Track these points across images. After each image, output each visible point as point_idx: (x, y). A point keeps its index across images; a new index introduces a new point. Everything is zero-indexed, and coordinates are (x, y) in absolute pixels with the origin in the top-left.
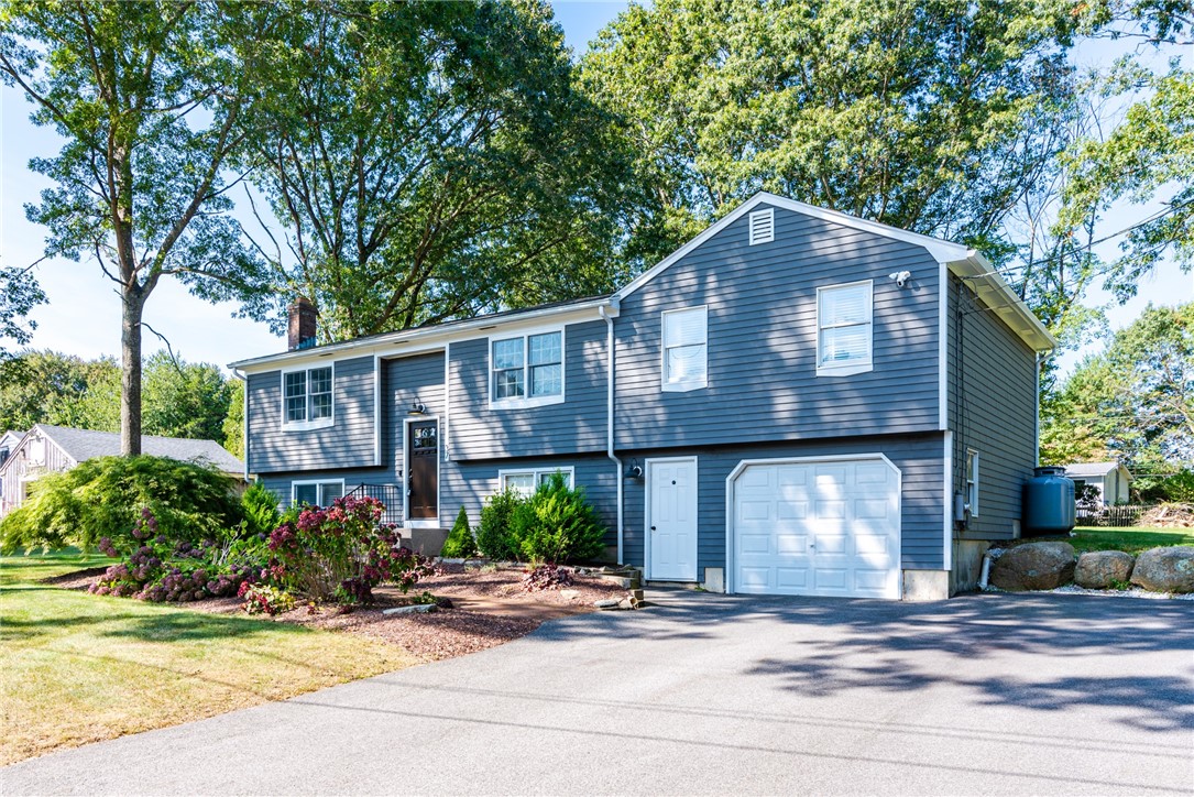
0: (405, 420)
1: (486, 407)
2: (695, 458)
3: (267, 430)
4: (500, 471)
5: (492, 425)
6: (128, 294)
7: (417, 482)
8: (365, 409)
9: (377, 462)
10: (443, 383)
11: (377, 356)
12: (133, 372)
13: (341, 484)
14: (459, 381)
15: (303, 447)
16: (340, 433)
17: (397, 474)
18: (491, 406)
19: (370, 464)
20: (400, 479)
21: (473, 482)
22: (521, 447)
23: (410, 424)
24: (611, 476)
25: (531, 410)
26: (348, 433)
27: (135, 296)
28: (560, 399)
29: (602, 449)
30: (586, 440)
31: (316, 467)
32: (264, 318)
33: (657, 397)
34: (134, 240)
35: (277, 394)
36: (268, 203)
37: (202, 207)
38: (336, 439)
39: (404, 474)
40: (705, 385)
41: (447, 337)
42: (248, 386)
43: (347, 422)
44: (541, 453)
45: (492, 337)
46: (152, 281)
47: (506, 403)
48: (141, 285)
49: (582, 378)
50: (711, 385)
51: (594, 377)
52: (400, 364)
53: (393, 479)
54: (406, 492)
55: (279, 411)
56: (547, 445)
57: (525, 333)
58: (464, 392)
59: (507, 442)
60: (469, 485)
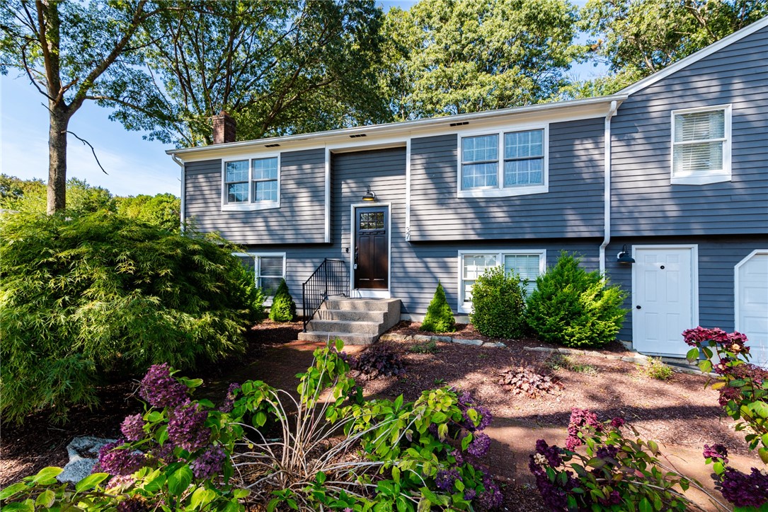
0: (353, 206)
1: (454, 195)
2: (696, 246)
3: (208, 213)
4: (460, 252)
5: (459, 211)
6: (55, 108)
7: (363, 259)
8: (316, 196)
9: (327, 240)
10: (405, 174)
11: (328, 149)
12: (59, 167)
13: (282, 257)
14: (423, 171)
15: (248, 229)
16: (289, 219)
17: (344, 250)
18: (460, 194)
19: (320, 241)
20: (346, 255)
21: (428, 260)
22: (495, 231)
23: (355, 208)
24: (594, 259)
25: (506, 200)
26: (298, 218)
27: (62, 113)
28: (544, 188)
29: (598, 235)
30: (576, 227)
31: (260, 242)
32: (170, 141)
33: (667, 189)
34: (61, 75)
35: (218, 179)
36: (162, 81)
37: (120, 58)
38: (285, 223)
39: (352, 251)
40: (729, 178)
41: (410, 132)
42: (186, 171)
43: (294, 205)
44: (520, 237)
45: (461, 133)
46: (78, 102)
47: (478, 193)
48: (67, 104)
49: (571, 171)
50: (736, 179)
51: (585, 170)
52: (348, 158)
53: (339, 255)
54: (353, 267)
55: (219, 194)
56: (528, 230)
57: (501, 130)
58: (429, 181)
59: (477, 226)
60: (425, 263)
